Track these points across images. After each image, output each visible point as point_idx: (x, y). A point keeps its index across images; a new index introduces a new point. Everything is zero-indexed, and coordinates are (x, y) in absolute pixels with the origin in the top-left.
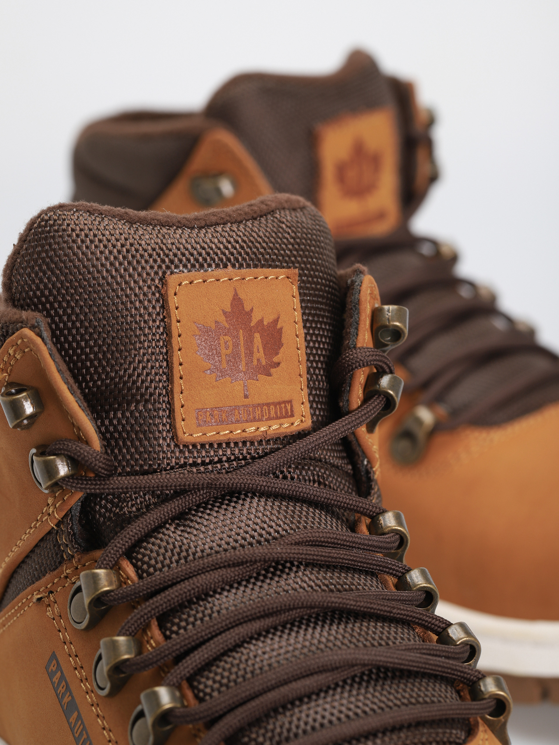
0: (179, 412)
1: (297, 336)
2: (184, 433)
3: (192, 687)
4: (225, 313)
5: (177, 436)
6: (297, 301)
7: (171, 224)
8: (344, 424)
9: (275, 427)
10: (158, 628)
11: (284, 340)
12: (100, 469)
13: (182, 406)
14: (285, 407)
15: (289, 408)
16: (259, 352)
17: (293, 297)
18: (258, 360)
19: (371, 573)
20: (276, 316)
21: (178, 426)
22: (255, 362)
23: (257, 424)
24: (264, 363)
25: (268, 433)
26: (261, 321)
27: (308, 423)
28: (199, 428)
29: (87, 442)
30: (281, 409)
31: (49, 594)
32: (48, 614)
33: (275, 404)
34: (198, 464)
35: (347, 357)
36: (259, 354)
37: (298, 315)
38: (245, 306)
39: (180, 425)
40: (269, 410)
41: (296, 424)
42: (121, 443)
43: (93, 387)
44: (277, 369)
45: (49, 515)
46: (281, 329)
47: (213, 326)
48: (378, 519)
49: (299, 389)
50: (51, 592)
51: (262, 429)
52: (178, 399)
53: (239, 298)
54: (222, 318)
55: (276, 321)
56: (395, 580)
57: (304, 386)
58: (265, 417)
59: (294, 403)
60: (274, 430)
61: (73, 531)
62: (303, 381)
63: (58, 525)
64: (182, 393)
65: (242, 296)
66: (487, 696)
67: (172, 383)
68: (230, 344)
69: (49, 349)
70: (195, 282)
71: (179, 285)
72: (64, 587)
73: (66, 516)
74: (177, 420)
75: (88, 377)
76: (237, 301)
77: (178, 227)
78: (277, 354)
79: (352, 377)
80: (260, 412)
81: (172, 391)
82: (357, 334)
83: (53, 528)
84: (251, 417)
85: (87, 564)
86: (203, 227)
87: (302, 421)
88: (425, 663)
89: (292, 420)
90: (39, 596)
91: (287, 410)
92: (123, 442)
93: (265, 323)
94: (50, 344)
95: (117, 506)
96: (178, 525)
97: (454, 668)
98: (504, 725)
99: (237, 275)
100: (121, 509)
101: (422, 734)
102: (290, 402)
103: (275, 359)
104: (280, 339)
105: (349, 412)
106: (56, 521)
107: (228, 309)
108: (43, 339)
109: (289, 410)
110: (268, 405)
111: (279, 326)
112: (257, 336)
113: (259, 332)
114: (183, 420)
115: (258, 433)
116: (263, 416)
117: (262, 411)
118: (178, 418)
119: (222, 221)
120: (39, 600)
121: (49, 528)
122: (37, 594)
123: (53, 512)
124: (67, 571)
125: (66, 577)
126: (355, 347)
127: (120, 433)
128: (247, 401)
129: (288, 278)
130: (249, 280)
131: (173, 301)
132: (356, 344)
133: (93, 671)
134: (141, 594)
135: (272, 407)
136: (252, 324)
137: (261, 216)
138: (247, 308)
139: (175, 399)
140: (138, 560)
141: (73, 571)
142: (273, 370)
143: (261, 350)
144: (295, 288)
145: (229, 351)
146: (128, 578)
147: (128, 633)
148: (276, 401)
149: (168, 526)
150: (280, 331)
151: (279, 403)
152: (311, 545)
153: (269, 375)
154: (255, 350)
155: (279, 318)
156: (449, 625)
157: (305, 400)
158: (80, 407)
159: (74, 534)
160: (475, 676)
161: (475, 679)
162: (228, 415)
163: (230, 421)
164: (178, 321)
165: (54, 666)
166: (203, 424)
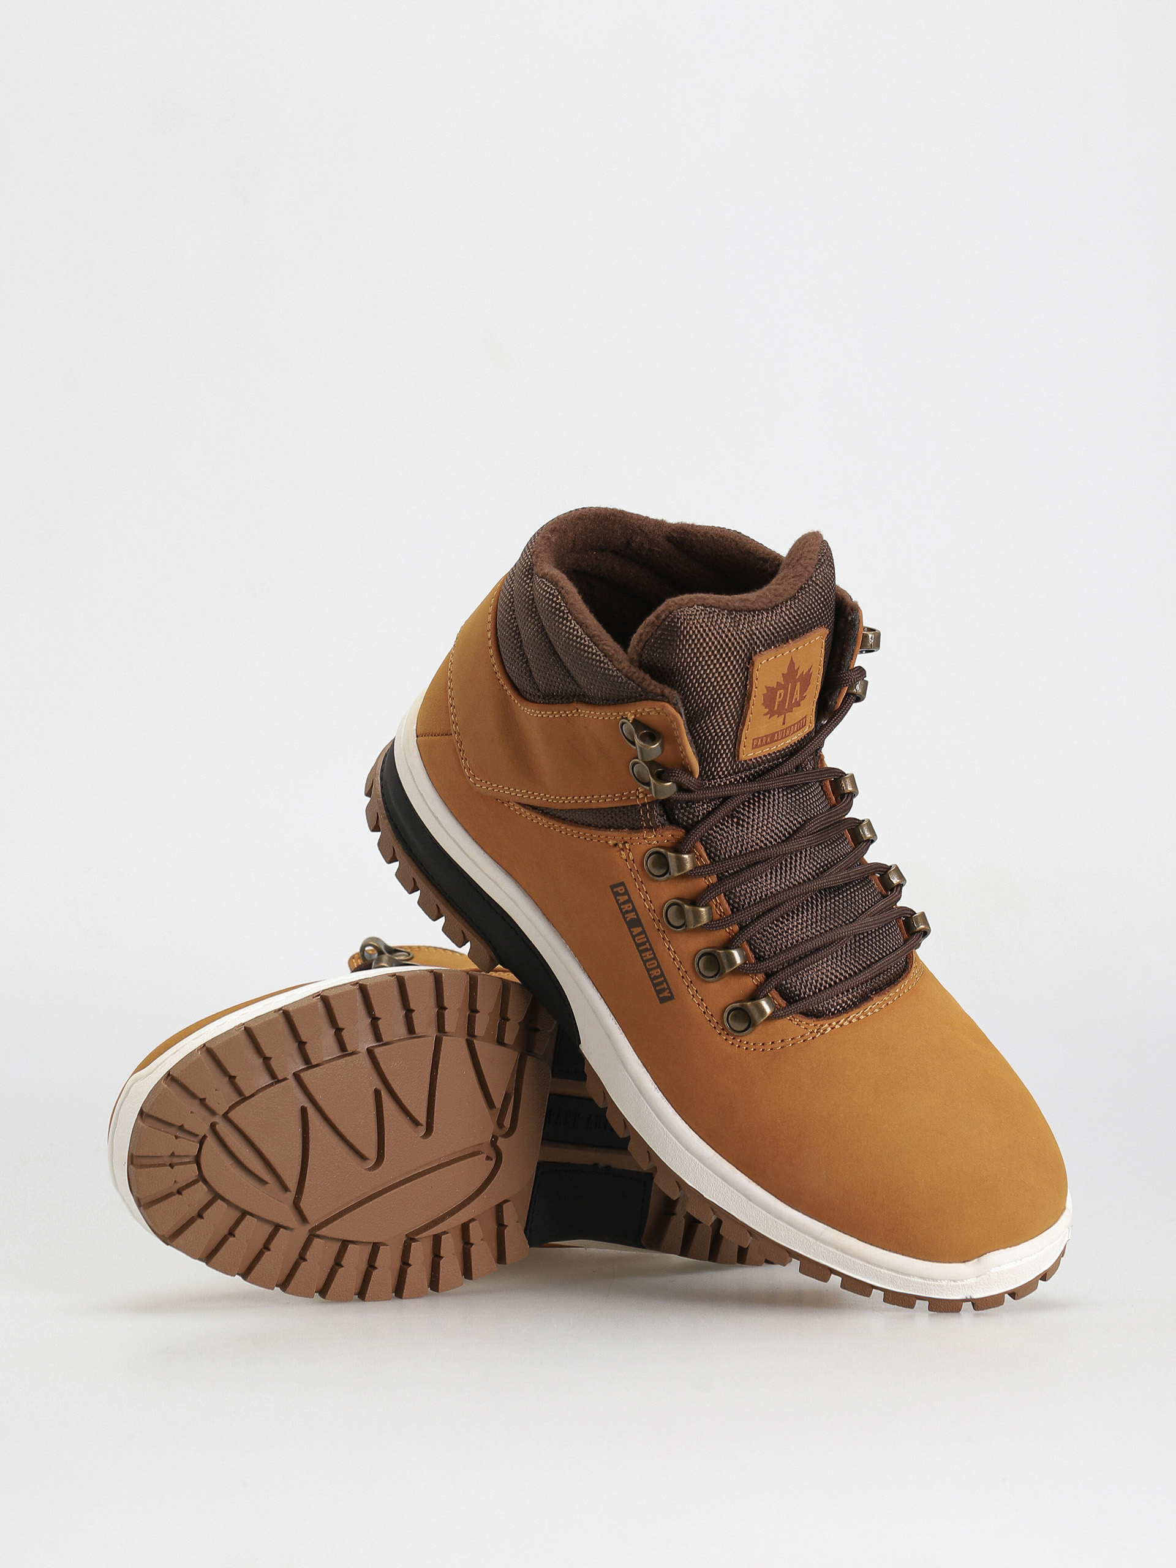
0: (744, 742)
1: (819, 674)
2: (743, 754)
3: (750, 945)
4: (783, 674)
5: (738, 756)
6: (823, 650)
9: (794, 738)
10: (724, 898)
13: (746, 737)
14: (804, 721)
16: (797, 694)
17: (821, 648)
18: (796, 699)
20: (810, 667)
21: (740, 749)
22: (793, 701)
23: (787, 738)
24: (798, 699)
26: (802, 673)
27: (813, 727)
28: (753, 750)
29: (691, 773)
30: (800, 723)
31: (624, 843)
32: (621, 855)
33: (797, 724)
36: (797, 696)
37: (822, 660)
38: (795, 666)
39: (742, 749)
40: (793, 729)
41: (805, 731)
44: (803, 700)
45: (638, 797)
47: (775, 686)
49: (812, 706)
50: (626, 842)
51: (788, 742)
52: (745, 734)
54: (781, 680)
59: (808, 717)
63: (643, 804)
64: (747, 730)
65: (795, 659)
66: (917, 929)
67: (743, 725)
68: (782, 694)
70: (770, 658)
71: (761, 663)
72: (641, 843)
73: (653, 802)
74: (740, 747)
76: (791, 665)
78: (806, 691)
80: (788, 731)
81: (742, 730)
83: (638, 804)
84: (785, 735)
85: (667, 837)
87: (809, 727)
89: (806, 727)
90: (615, 842)
91: (804, 723)
93: (804, 674)
99: (795, 647)
100: (697, 806)
102: (806, 718)
103: (804, 694)
104: (810, 680)
107: (786, 672)
110: (793, 726)
111: (811, 672)
113: (799, 680)
114: (744, 746)
115: (785, 744)
116: (791, 732)
118: (742, 745)
120: (615, 844)
123: (643, 798)
124: (647, 836)
128: (784, 727)
129: (821, 637)
130: (801, 648)
131: (757, 675)
133: (664, 910)
135: (795, 726)
136: (797, 677)
138: (796, 668)
139: (743, 735)
140: (707, 843)
141: (652, 837)
142: (801, 702)
143: (798, 692)
144: (824, 641)
145: (781, 699)
146: (700, 856)
148: (798, 721)
150: (811, 675)
151: (801, 720)
153: (799, 705)
154: (795, 693)
155: (812, 667)
157: (814, 711)
160: (909, 914)
161: (909, 916)
162: (772, 738)
163: (772, 741)
164: (756, 688)
165: (621, 890)
166: (755, 747)
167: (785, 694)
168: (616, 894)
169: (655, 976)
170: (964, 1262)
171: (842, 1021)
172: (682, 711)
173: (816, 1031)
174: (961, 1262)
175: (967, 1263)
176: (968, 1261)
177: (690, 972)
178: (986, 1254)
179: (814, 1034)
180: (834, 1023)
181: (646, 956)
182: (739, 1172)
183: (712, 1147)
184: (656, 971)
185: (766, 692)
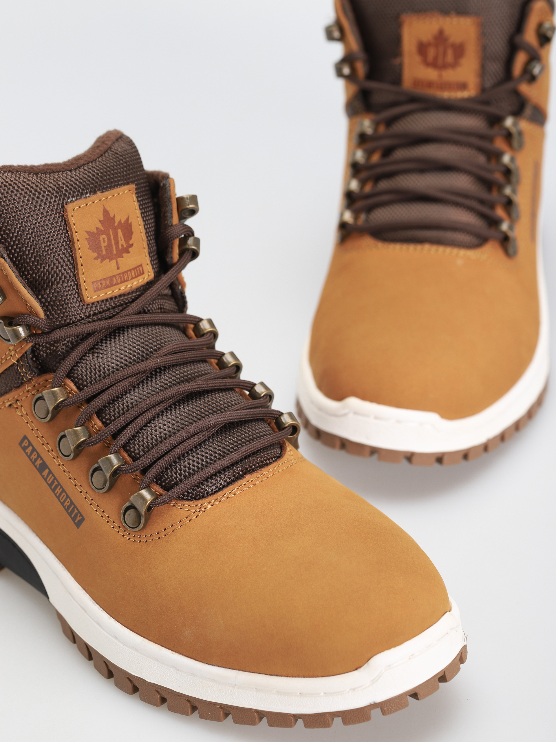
0: (83, 286)
1: (140, 225)
2: (88, 297)
3: (127, 451)
4: (100, 221)
5: (84, 300)
6: (136, 204)
7: (58, 170)
8: (173, 273)
9: (135, 283)
10: (97, 418)
11: (133, 230)
12: (45, 329)
13: (85, 282)
14: (139, 269)
15: (141, 269)
16: (121, 240)
17: (134, 202)
18: (122, 245)
19: (204, 361)
20: (126, 217)
21: (84, 294)
22: (120, 247)
23: (126, 283)
24: (125, 246)
25: (133, 287)
26: (120, 221)
27: (152, 276)
28: (96, 293)
29: (37, 315)
30: (137, 271)
31: (16, 402)
32: (18, 413)
33: (134, 269)
34: (97, 314)
35: (169, 232)
36: (122, 242)
37: (138, 212)
38: (110, 214)
39: (85, 293)
40: (131, 273)
41: (145, 278)
42: (50, 308)
43: (30, 278)
44: (132, 248)
45: (11, 356)
46: (131, 223)
47: (96, 231)
48: (199, 325)
49: (144, 256)
50: (18, 400)
51: (129, 286)
52: (82, 278)
53: (107, 211)
54: (100, 226)
55: (128, 219)
56: (216, 361)
57: (147, 254)
58: (130, 278)
59: (143, 265)
60: (135, 285)
61: (29, 364)
62: (146, 251)
63: (18, 361)
64: (83, 274)
65: (108, 209)
66: (287, 425)
67: (77, 269)
68: (106, 239)
69: (9, 265)
70: (82, 206)
71: (74, 210)
72: (27, 397)
73: (23, 355)
74: (83, 291)
75: (26, 273)
76: (106, 212)
77: (63, 172)
78: (131, 239)
79: (172, 244)
80: (127, 276)
81: (78, 274)
82: (172, 217)
83: (14, 363)
84: (123, 280)
85: (41, 383)
86: (77, 169)
87: (149, 275)
88: (253, 414)
89: (143, 276)
90: (9, 403)
91: (140, 270)
92: (52, 308)
93: (122, 222)
94: (9, 262)
95: (54, 346)
96: (93, 353)
97: (267, 412)
98: (297, 439)
99: (103, 197)
100: (57, 347)
101: (261, 457)
102: (141, 265)
103: (131, 242)
104: (131, 229)
105: (173, 265)
106: (16, 359)
107: (102, 219)
108: (4, 259)
109: (141, 271)
110: (130, 270)
111: (129, 222)
112: (119, 231)
113: (120, 228)
114: (86, 290)
115: (126, 290)
116: (128, 278)
117: (128, 275)
118: (83, 289)
119: (86, 162)
120: (10, 405)
121: (12, 363)
122: (7, 402)
123: (15, 354)
124: (29, 388)
125: (28, 391)
126: (172, 225)
127: (49, 303)
128: (119, 271)
129: (130, 191)
130: (110, 198)
131: (72, 220)
132: (172, 223)
133: (57, 446)
134: (83, 400)
135: (133, 271)
136: (116, 224)
137: (105, 153)
138: (112, 216)
139: (80, 279)
140: (75, 378)
141: (32, 388)
142: (130, 249)
143: (123, 239)
144: (134, 196)
145: (106, 244)
146: (72, 390)
147: (81, 424)
148: (134, 267)
149: (88, 355)
150: (130, 225)
151: (136, 268)
152: (173, 354)
153: (128, 252)
154: (120, 240)
155: (129, 217)
156: (255, 385)
157: (149, 262)
158: (31, 295)
159: (30, 366)
160: (277, 415)
161: (277, 416)
162: (110, 282)
163: (112, 285)
164: (76, 232)
165: (26, 443)
166: (97, 290)
167: (109, 239)
168: (24, 449)
169: (68, 506)
170: (356, 669)
171: (219, 498)
172: (5, 256)
173: (198, 510)
174: (354, 670)
175: (359, 670)
176: (360, 667)
177: (90, 491)
178: (373, 657)
179: (196, 514)
180: (213, 501)
181: (58, 492)
182: (164, 648)
183: (140, 635)
184: (67, 502)
185: (88, 237)
